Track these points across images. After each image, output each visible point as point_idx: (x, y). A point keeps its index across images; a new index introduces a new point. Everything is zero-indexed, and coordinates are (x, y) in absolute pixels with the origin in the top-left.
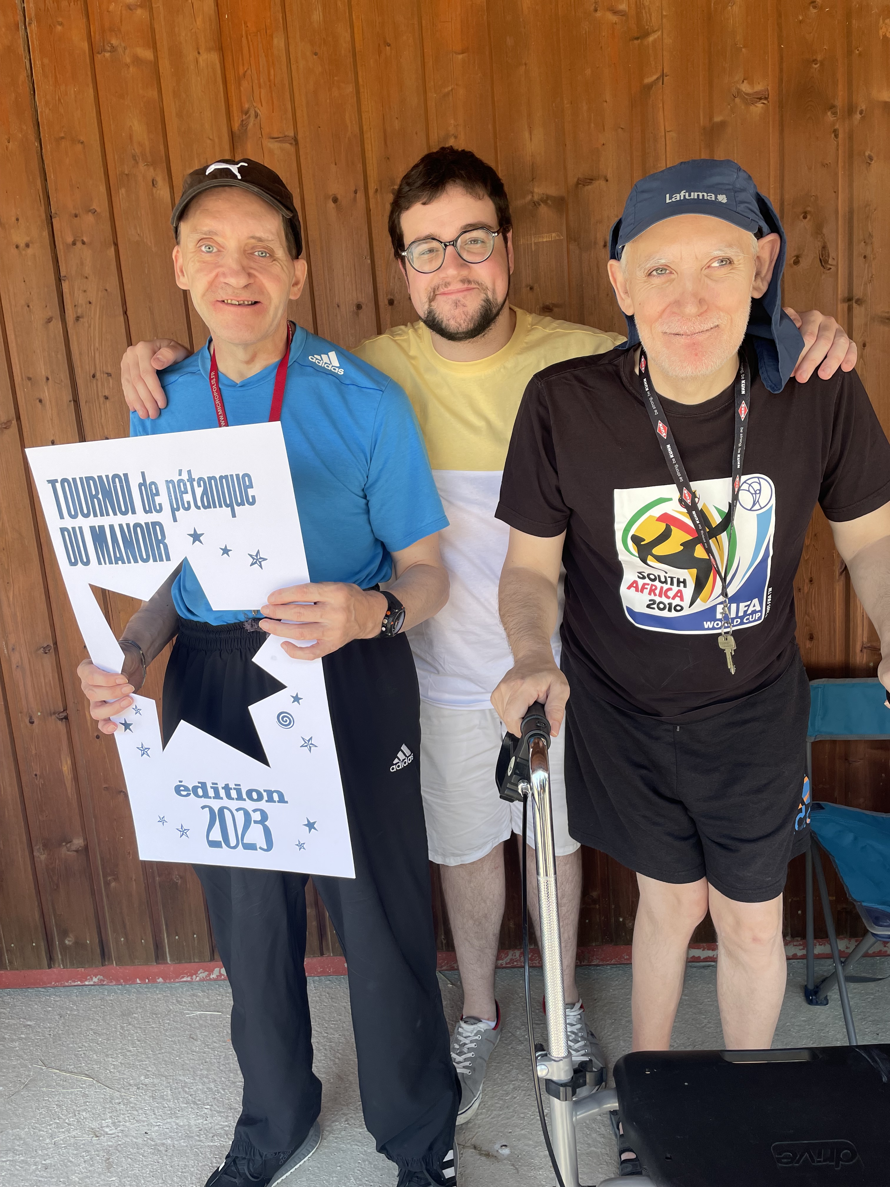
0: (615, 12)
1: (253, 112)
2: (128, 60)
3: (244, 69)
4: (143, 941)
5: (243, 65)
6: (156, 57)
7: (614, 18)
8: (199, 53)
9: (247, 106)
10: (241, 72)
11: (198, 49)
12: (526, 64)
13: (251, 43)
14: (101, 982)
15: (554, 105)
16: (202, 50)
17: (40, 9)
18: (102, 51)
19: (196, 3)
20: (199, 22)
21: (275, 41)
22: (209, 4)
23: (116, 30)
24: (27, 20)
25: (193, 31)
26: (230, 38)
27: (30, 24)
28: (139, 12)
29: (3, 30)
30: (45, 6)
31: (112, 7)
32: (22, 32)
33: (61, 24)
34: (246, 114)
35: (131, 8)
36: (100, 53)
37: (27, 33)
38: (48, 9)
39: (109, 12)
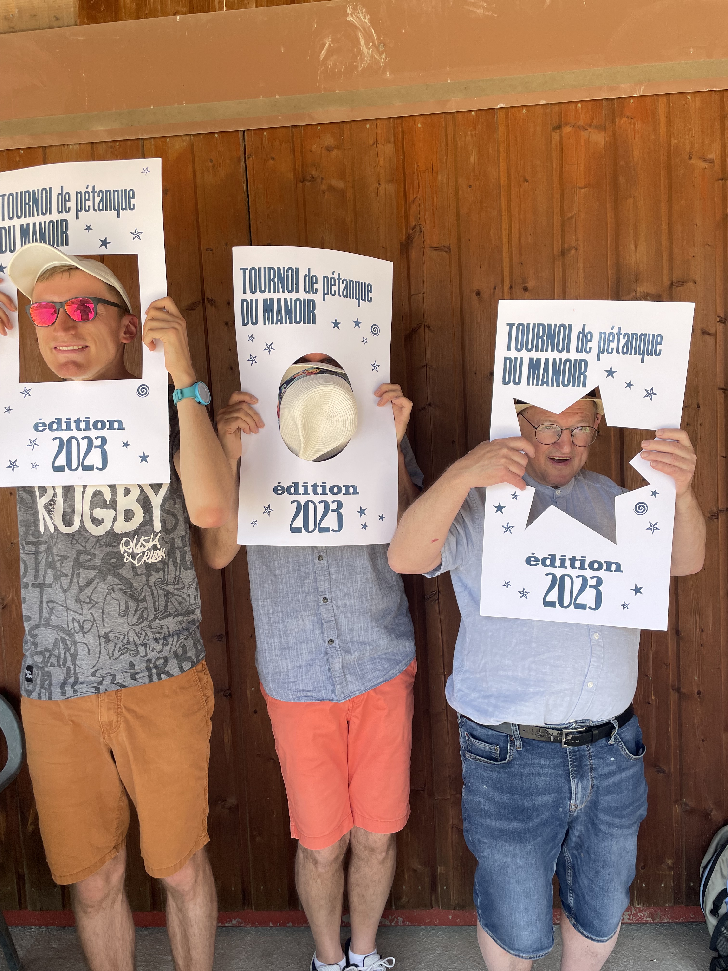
0: (705, 160)
1: (419, 228)
2: (324, 187)
3: (413, 196)
4: (279, 890)
5: (413, 194)
6: (345, 186)
7: (705, 165)
8: (379, 184)
9: (413, 224)
10: (411, 198)
11: (379, 181)
12: (634, 197)
13: (420, 178)
14: (239, 924)
15: (655, 227)
16: (382, 182)
17: (258, 148)
18: (304, 180)
19: (380, 147)
20: (381, 162)
21: (440, 177)
22: (390, 148)
23: (316, 165)
24: (247, 155)
25: (377, 167)
26: (404, 174)
27: (249, 158)
28: (335, 152)
29: (228, 161)
30: (262, 145)
31: (314, 148)
32: (242, 164)
33: (273, 159)
34: (413, 229)
35: (329, 149)
36: (303, 182)
37: (246, 164)
38: (264, 147)
39: (311, 151)
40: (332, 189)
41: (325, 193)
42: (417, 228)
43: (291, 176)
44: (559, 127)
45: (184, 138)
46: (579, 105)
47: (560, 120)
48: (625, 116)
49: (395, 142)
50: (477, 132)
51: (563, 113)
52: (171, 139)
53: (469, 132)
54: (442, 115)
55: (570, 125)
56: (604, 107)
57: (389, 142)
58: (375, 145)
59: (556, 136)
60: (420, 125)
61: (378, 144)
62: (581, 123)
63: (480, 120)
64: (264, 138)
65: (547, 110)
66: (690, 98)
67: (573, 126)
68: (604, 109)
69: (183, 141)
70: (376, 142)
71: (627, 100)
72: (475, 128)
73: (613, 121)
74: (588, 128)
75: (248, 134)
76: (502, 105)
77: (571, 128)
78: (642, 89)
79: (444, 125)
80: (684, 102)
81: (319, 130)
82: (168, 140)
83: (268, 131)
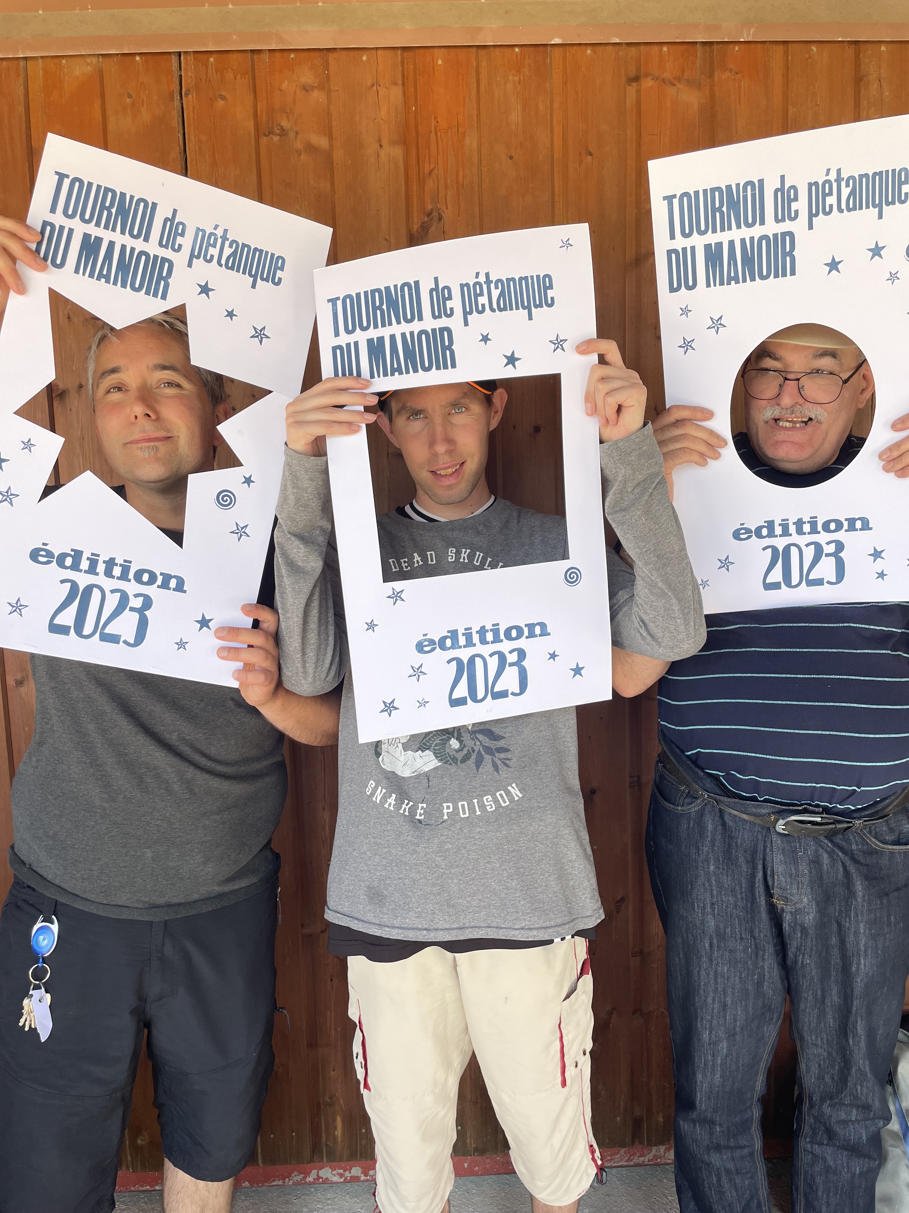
1: (437, 214)
2: (299, 145)
3: (430, 167)
5: (430, 163)
6: (331, 146)
8: (381, 146)
9: (429, 207)
10: (427, 170)
11: (380, 141)
13: (440, 140)
16: (385, 143)
17: (201, 80)
18: (269, 133)
19: (382, 91)
20: (383, 113)
21: (467, 141)
22: (396, 93)
23: (288, 111)
24: (183, 90)
25: (376, 121)
26: (417, 132)
27: (187, 94)
28: (316, 94)
29: (155, 98)
30: (207, 76)
31: (285, 85)
32: (177, 103)
33: (223, 98)
34: (428, 216)
35: (306, 89)
36: (268, 136)
37: (182, 103)
38: (210, 80)
39: (281, 90)
40: (310, 148)
41: (300, 154)
42: (435, 214)
43: (250, 125)
44: (636, 79)
45: (89, 60)
46: (665, 49)
47: (638, 68)
48: (727, 70)
49: (403, 84)
50: (522, 78)
51: (642, 58)
52: (69, 60)
53: (510, 78)
54: (471, 50)
55: (651, 77)
56: (698, 53)
57: (396, 84)
58: (375, 88)
59: (632, 90)
60: (440, 62)
61: (380, 86)
62: (667, 75)
63: (526, 61)
64: (210, 67)
65: (621, 53)
66: (814, 49)
67: (656, 79)
68: (698, 56)
69: (88, 64)
70: (376, 83)
71: (731, 46)
72: (519, 71)
73: (711, 76)
74: (676, 83)
75: (185, 59)
76: (557, 41)
77: (653, 81)
78: (751, 32)
79: (474, 64)
80: (807, 56)
81: (293, 59)
82: (64, 61)
83: (215, 56)
